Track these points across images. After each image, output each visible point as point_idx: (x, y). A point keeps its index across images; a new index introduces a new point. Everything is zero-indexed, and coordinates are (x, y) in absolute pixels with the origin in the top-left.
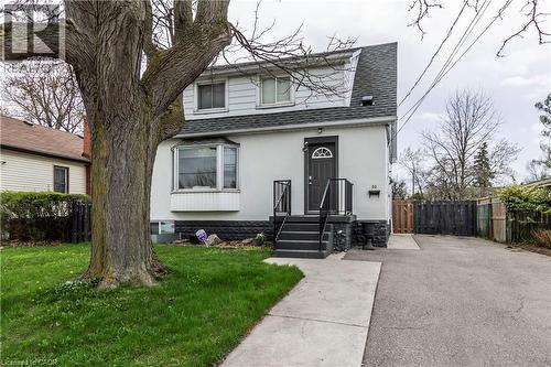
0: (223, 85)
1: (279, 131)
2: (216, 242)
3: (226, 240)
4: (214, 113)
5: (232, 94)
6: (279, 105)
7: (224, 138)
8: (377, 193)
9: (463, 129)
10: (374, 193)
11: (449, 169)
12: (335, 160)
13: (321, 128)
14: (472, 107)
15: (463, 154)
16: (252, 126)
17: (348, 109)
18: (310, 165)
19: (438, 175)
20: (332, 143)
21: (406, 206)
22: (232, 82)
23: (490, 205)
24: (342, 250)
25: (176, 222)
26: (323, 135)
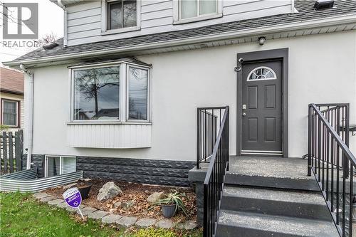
4: (123, 33)
6: (202, 20)
13: (263, 37)
18: (243, 91)
25: (78, 158)
26: (264, 48)
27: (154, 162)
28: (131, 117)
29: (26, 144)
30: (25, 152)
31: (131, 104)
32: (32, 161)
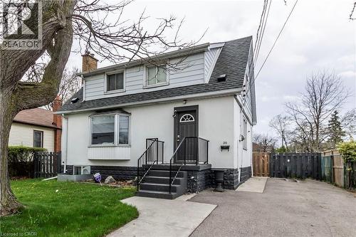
0: (122, 74)
1: (157, 104)
2: (111, 181)
3: (117, 180)
4: (116, 93)
5: (128, 80)
6: (158, 86)
7: (121, 110)
8: (227, 148)
9: (318, 101)
10: (225, 148)
11: (308, 129)
12: (196, 123)
13: (185, 100)
14: (325, 85)
15: (318, 119)
16: (139, 101)
17: (206, 85)
18: (178, 128)
19: (299, 133)
20: (194, 111)
21: (264, 157)
22: (128, 71)
23: (332, 157)
24: (194, 192)
25: (91, 166)
26: (187, 105)
27: (132, 168)
28: (120, 143)
29: (63, 159)
30: (62, 164)
31: (121, 134)
32: (66, 169)
